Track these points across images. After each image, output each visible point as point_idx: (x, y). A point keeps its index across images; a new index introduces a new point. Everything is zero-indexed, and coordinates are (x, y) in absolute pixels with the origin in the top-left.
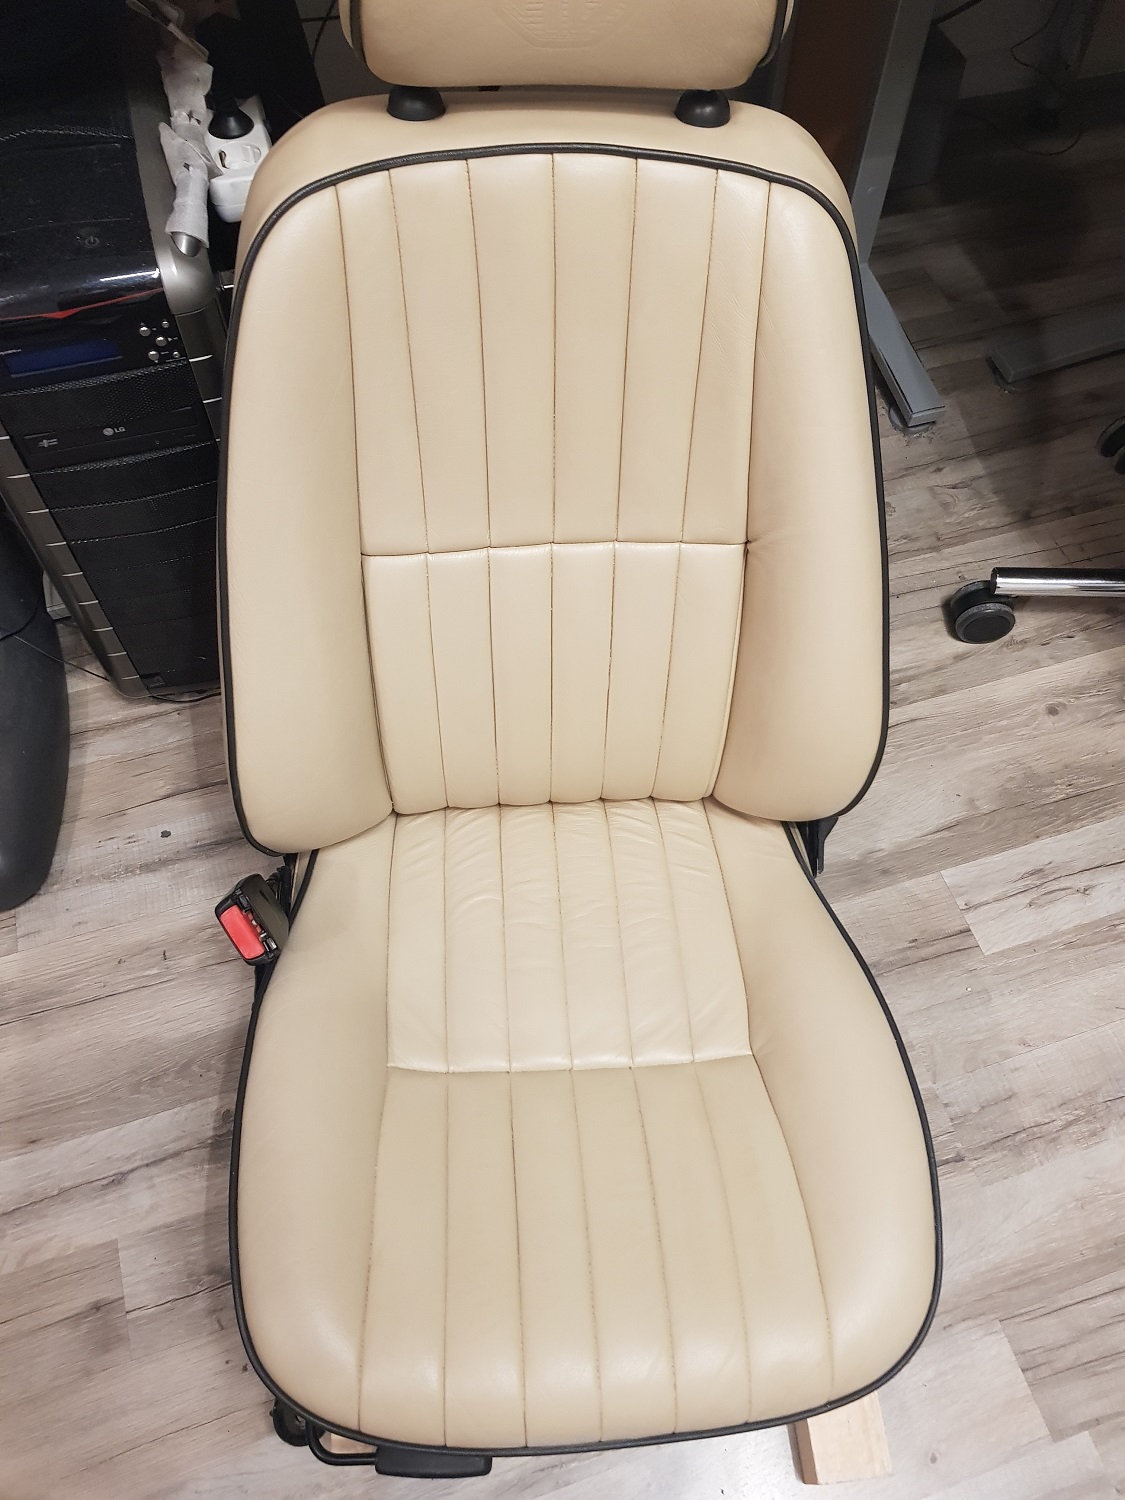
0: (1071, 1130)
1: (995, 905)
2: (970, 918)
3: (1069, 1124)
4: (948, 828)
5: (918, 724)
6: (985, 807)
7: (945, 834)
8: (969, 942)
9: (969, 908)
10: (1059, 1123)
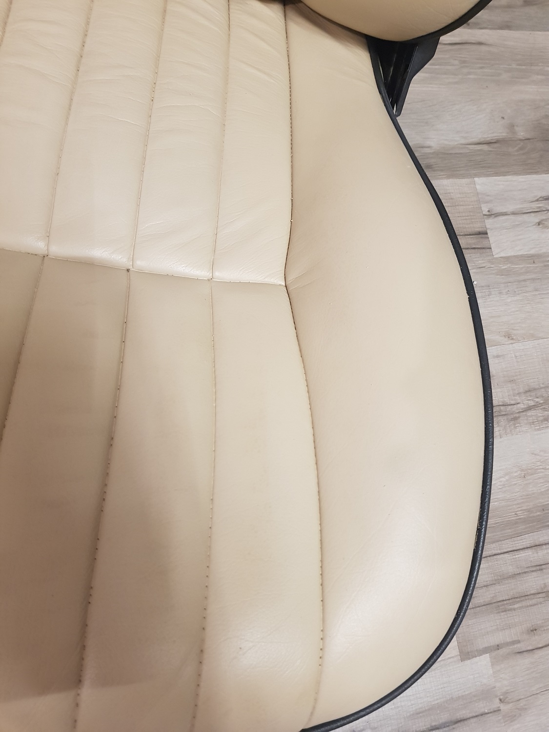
0: (529, 413)
1: (512, 217)
2: (489, 223)
3: (529, 408)
4: (489, 143)
5: (483, 48)
6: (521, 134)
7: (485, 148)
8: (484, 243)
9: (491, 215)
10: (521, 406)
